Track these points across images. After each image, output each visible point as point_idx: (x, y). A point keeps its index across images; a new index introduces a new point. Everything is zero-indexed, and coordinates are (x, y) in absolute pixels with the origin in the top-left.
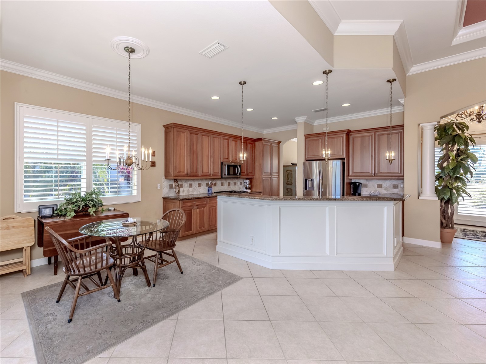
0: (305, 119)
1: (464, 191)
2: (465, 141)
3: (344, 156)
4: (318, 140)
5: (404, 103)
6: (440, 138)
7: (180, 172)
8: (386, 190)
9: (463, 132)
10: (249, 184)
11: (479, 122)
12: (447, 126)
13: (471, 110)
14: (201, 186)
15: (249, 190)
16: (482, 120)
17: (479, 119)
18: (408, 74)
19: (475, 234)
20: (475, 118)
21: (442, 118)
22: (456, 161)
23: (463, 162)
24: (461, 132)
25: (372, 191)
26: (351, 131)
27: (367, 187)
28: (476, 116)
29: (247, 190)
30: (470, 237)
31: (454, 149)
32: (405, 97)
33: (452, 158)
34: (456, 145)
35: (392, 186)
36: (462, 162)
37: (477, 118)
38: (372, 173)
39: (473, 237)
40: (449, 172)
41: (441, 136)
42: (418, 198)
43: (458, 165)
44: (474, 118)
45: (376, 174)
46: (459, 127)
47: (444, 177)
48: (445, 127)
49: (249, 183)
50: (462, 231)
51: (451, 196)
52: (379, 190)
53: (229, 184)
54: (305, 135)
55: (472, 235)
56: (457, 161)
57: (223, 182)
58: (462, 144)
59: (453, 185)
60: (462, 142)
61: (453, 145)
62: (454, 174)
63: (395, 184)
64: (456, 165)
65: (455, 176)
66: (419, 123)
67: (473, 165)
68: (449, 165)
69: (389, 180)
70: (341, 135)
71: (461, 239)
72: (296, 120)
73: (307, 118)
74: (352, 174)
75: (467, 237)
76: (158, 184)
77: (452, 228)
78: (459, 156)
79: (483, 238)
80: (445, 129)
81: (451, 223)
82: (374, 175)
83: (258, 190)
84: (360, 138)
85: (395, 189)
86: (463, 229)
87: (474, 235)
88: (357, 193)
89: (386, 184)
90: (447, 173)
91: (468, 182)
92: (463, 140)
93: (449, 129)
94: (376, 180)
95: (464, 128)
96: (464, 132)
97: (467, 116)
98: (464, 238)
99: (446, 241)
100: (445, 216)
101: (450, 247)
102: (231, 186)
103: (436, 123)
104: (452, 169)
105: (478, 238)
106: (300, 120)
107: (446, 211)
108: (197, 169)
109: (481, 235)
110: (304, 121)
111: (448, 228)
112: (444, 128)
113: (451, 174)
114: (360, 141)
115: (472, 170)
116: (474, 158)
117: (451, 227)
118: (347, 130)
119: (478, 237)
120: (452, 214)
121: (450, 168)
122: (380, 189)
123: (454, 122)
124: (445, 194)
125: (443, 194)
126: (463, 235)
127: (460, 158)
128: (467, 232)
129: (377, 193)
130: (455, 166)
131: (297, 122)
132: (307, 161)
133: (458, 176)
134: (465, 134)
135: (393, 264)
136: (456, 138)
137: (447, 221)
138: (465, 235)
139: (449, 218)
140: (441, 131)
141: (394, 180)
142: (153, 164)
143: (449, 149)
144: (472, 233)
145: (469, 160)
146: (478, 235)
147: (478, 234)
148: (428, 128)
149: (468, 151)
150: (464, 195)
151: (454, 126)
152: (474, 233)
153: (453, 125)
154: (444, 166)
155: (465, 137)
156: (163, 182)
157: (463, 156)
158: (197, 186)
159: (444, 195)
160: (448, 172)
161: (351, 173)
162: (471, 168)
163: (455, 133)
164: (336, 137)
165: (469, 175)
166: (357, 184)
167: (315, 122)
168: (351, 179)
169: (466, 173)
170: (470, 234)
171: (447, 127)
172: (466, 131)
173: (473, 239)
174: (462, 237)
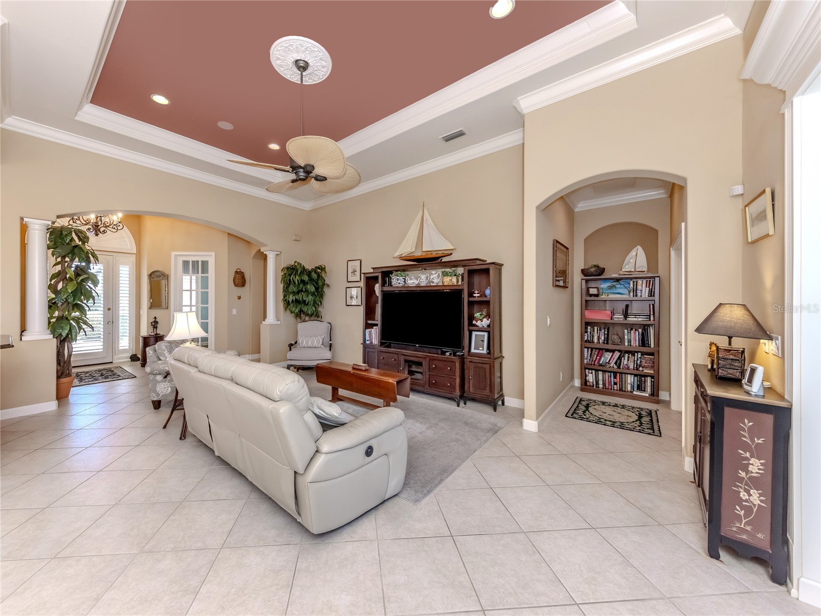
1: (85, 323)
2: (87, 257)
6: (55, 247)
11: (97, 235)
12: (65, 231)
13: (88, 217)
17: (96, 231)
20: (92, 229)
21: (58, 217)
22: (76, 282)
23: (84, 283)
24: (81, 243)
28: (93, 227)
30: (87, 380)
31: (73, 265)
33: (69, 277)
34: (77, 259)
37: (94, 229)
39: (90, 380)
40: (67, 296)
41: (55, 243)
42: (21, 340)
44: (90, 229)
46: (79, 236)
47: (59, 304)
48: (62, 231)
51: (70, 330)
55: (88, 377)
58: (83, 259)
60: (83, 257)
61: (72, 260)
62: (73, 300)
65: (75, 302)
66: (22, 216)
67: (95, 287)
68: (66, 287)
71: (78, 387)
75: (84, 382)
77: (70, 375)
78: (79, 275)
79: (100, 378)
80: (61, 234)
81: (68, 369)
87: (90, 377)
90: (65, 298)
92: (85, 254)
93: (66, 235)
95: (84, 238)
96: (84, 243)
97: (83, 224)
98: (80, 384)
99: (62, 396)
100: (60, 360)
101: (68, 403)
103: (50, 223)
104: (72, 292)
107: (61, 353)
109: (97, 375)
111: (66, 376)
115: (94, 294)
116: (95, 279)
117: (68, 374)
119: (94, 379)
120: (70, 356)
121: (68, 291)
123: (73, 228)
124: (62, 328)
125: (59, 328)
127: (80, 278)
128: (82, 376)
130: (75, 288)
133: (78, 302)
134: (87, 247)
136: (75, 251)
137: (63, 367)
138: (81, 380)
139: (65, 362)
140: (55, 237)
143: (66, 264)
145: (90, 282)
146: (94, 377)
147: (94, 375)
148: (37, 228)
149: (89, 270)
150: (84, 326)
151: (74, 235)
152: (90, 375)
153: (71, 232)
154: (59, 289)
155: (87, 251)
157: (83, 276)
159: (61, 331)
160: (65, 296)
162: (93, 291)
163: (73, 244)
169: (87, 299)
170: (86, 376)
171: (64, 233)
172: (87, 243)
173: (91, 383)
174: (78, 384)
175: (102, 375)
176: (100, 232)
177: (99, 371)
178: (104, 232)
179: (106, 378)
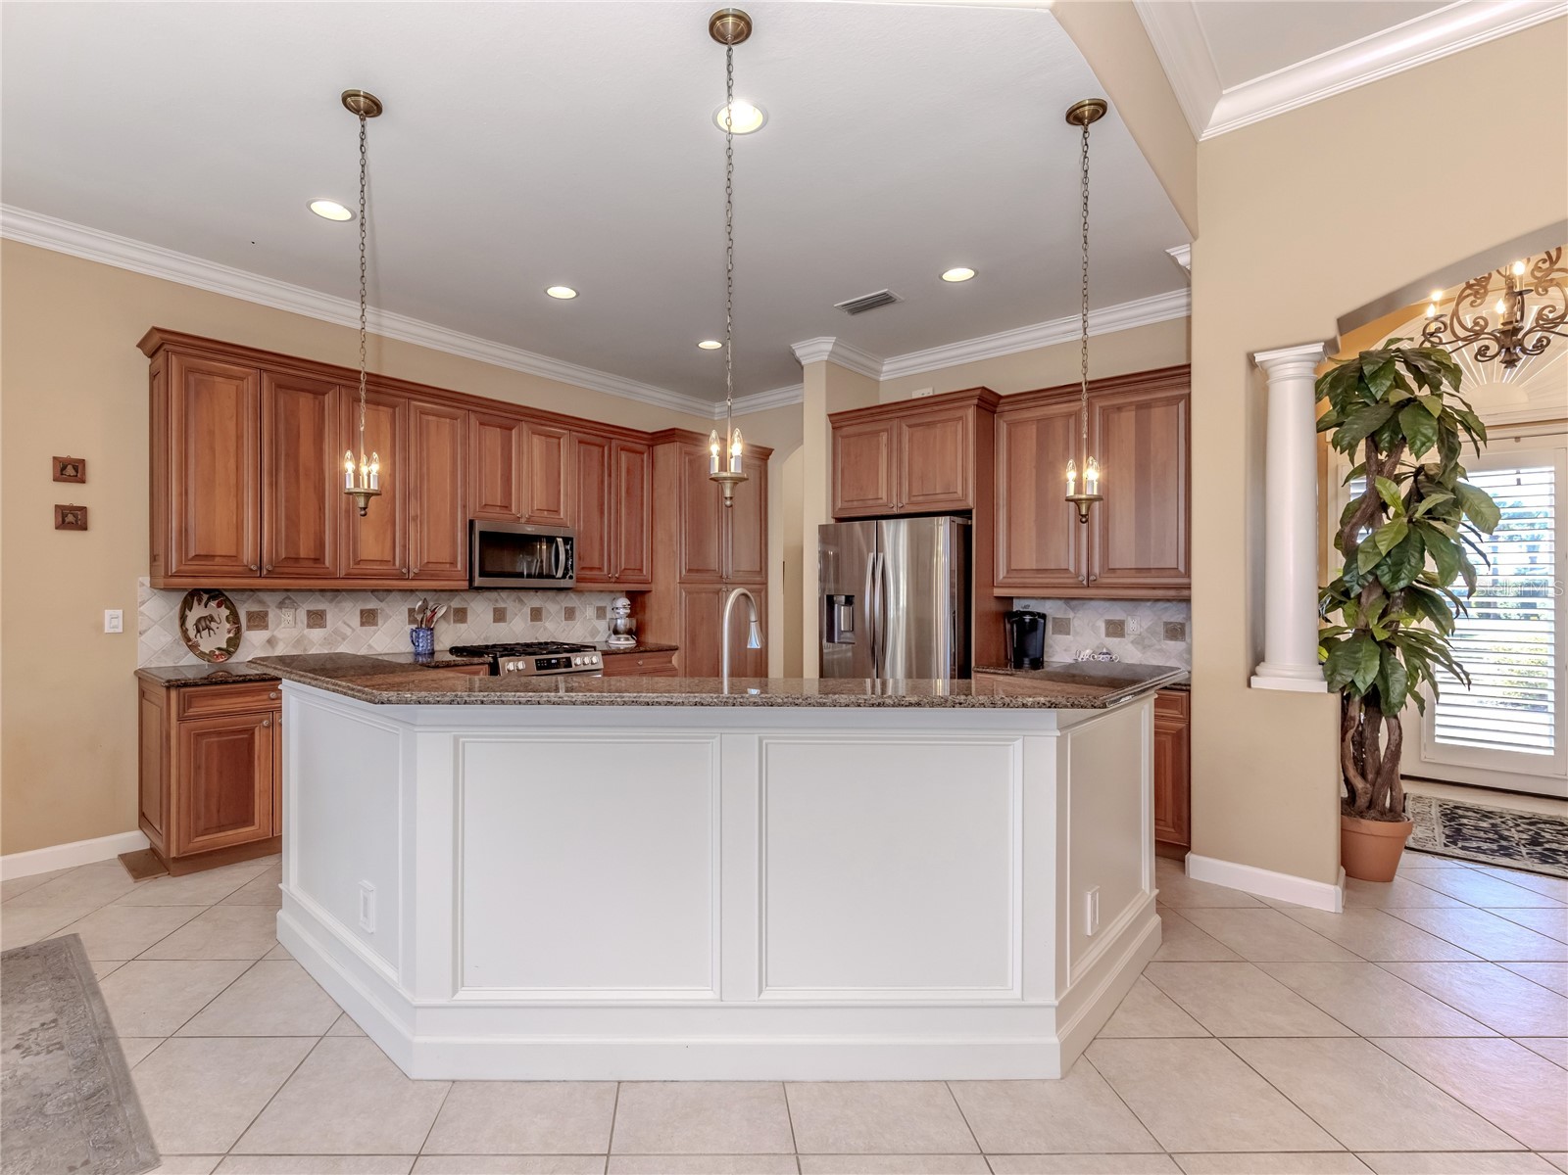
0: (829, 347)
1: (1442, 656)
2: (1444, 430)
3: (970, 502)
4: (877, 433)
5: (1191, 264)
6: (1343, 418)
7: (214, 556)
8: (1138, 643)
9: (1435, 387)
10: (629, 616)
11: (1510, 363)
12: (1368, 363)
14: (380, 622)
15: (627, 639)
16: (1520, 354)
17: (1508, 350)
18: (1206, 135)
19: (1496, 833)
20: (1494, 347)
22: (1405, 520)
23: (1437, 525)
24: (1426, 390)
25: (1086, 649)
26: (1000, 397)
27: (1069, 634)
28: (1497, 339)
29: (619, 639)
30: (1474, 844)
31: (1402, 469)
32: (1195, 238)
33: (1394, 511)
34: (1408, 449)
35: (1161, 630)
36: (1431, 522)
37: (1502, 347)
38: (1078, 574)
39: (1485, 846)
40: (1377, 567)
42: (1250, 685)
43: (1415, 537)
44: (1487, 348)
45: (1091, 578)
46: (1416, 367)
47: (1357, 590)
48: (1362, 368)
49: (629, 611)
50: (1445, 815)
51: (1383, 674)
52: (1113, 643)
53: (536, 615)
54: (830, 416)
55: (1482, 834)
56: (1410, 521)
57: (501, 605)
58: (1429, 439)
59: (1397, 626)
60: (1429, 432)
61: (1395, 452)
62: (1395, 579)
63: (1172, 620)
64: (1407, 539)
65: (1402, 584)
66: (1251, 349)
67: (1479, 536)
68: (1377, 538)
69: (1149, 604)
70: (958, 413)
71: (1436, 860)
72: (798, 353)
73: (835, 344)
74: (1004, 578)
75: (1463, 848)
76: (108, 613)
77: (1395, 814)
78: (1421, 498)
79: (1524, 851)
80: (1361, 377)
82: (1085, 582)
83: (665, 642)
84: (1034, 427)
85: (1173, 642)
86: (1452, 805)
87: (1491, 836)
88: (1027, 656)
89: (1140, 621)
90: (1370, 572)
91: (1458, 613)
92: (1435, 423)
93: (1375, 375)
94: (1102, 603)
95: (1439, 371)
96: (1438, 389)
97: (1459, 339)
98: (1446, 851)
99: (1366, 871)
100: (1363, 760)
102: (547, 624)
103: (1322, 351)
104: (1389, 554)
105: (1506, 852)
106: (814, 351)
107: (1368, 742)
108: (320, 545)
109: (1516, 836)
110: (826, 358)
111: (1379, 816)
112: (1358, 375)
113: (1385, 579)
114: (1034, 436)
115: (1471, 561)
116: (1484, 509)
117: (1391, 809)
118: (978, 392)
119: (1502, 848)
120: (1395, 754)
121: (1381, 548)
122: (1116, 640)
123: (1398, 350)
124: (1356, 666)
125: (1351, 665)
126: (1448, 836)
127: (1423, 507)
128: (1465, 821)
129: (1102, 656)
130: (1402, 539)
131: (803, 363)
132: (839, 520)
133: (1418, 585)
134: (1447, 401)
135: (1055, 1040)
136: (1404, 418)
137: (1373, 785)
138: (1455, 836)
139: (1379, 771)
140: (1346, 391)
141: (1168, 605)
142: (70, 518)
144: (1484, 825)
145: (1464, 517)
146: (1505, 839)
147: (1506, 833)
148: (1291, 372)
149: (1461, 480)
151: (1400, 367)
152: (1493, 825)
153: (1392, 362)
154: (1359, 541)
155: (1444, 411)
156: (143, 603)
157: (1434, 496)
158: (356, 621)
159: (1351, 673)
161: (1001, 573)
163: (1400, 396)
164: (939, 422)
165: (1459, 584)
166: (1027, 618)
167: (885, 368)
168: (1011, 598)
169: (1447, 575)
170: (1477, 828)
171: (1367, 369)
172: (1446, 386)
173: (1482, 857)
174: (1440, 849)
175: (1534, 842)
176: (1524, 350)
177: (1533, 821)
178: (1540, 347)
179: (1544, 859)
